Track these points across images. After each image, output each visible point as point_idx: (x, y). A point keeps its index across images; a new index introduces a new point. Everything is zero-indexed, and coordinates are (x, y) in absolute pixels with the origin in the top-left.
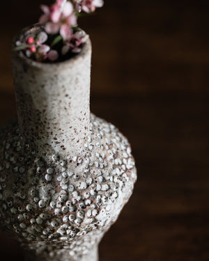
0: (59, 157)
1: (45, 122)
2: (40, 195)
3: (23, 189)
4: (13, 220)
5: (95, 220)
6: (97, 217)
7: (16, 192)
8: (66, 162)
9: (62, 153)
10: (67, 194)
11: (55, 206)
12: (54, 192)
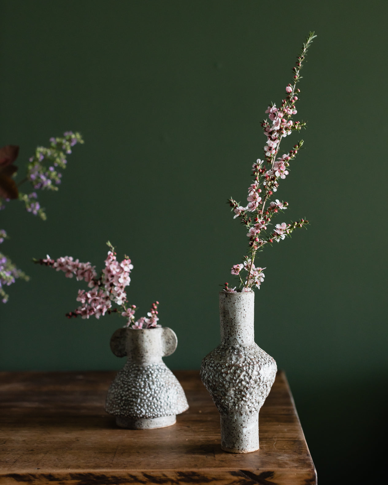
0: (240, 346)
1: (235, 325)
2: (233, 359)
3: (224, 359)
4: (219, 373)
5: (259, 374)
6: (260, 372)
7: (221, 361)
8: (244, 348)
9: (242, 344)
10: (245, 359)
11: (240, 363)
12: (239, 358)
